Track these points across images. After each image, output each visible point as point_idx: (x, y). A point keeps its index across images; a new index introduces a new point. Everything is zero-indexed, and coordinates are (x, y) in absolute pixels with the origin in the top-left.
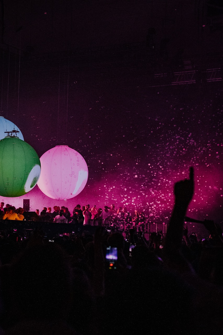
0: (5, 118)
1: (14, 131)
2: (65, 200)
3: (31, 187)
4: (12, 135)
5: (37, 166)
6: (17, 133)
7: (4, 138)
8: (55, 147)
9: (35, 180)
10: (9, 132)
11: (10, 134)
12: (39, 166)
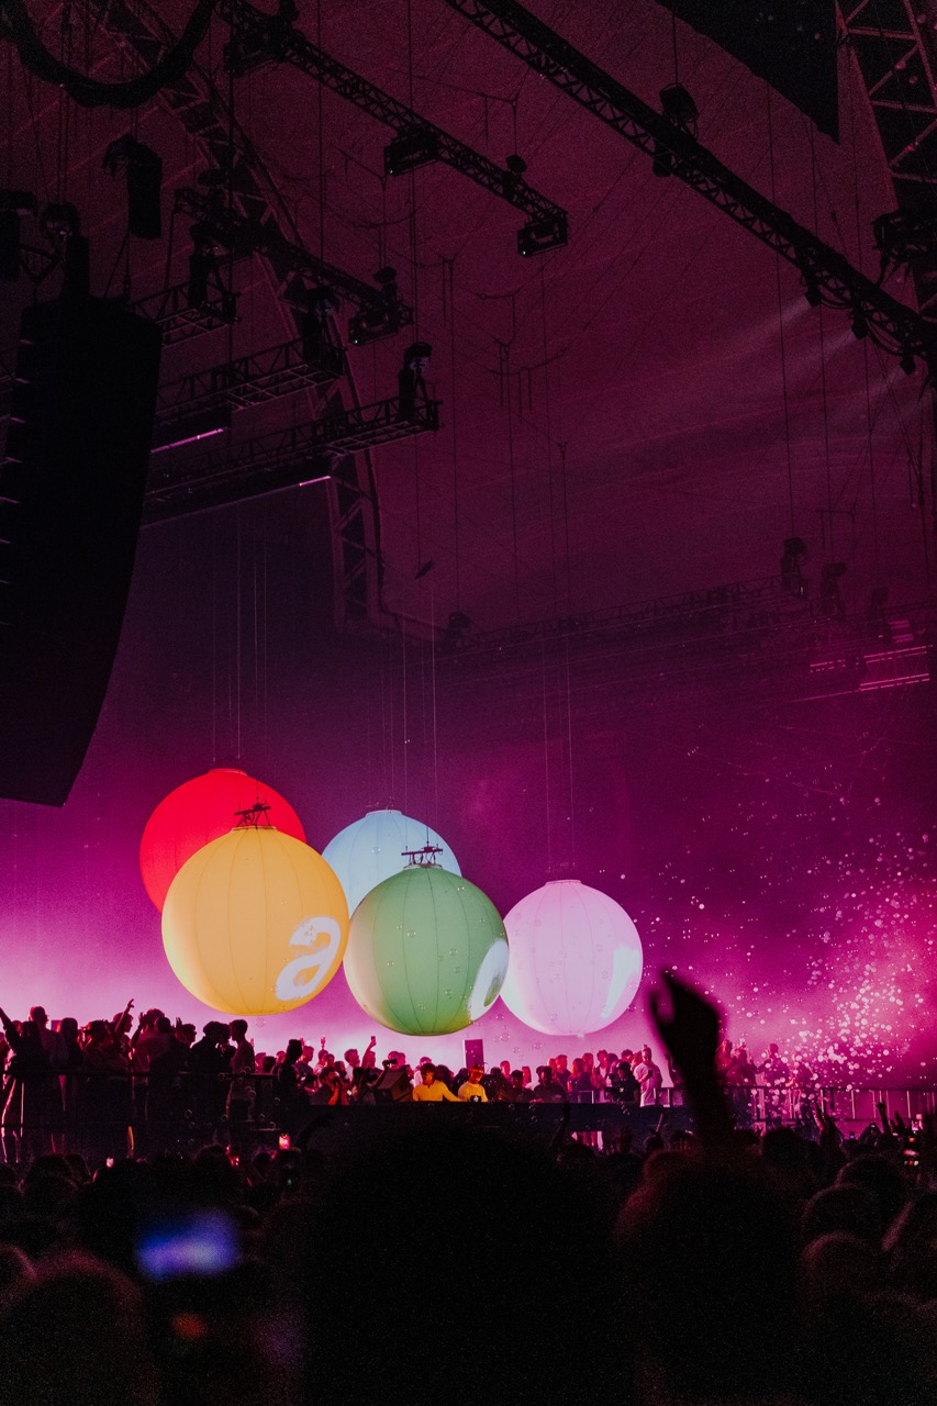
0: (403, 814)
1: (428, 850)
2: (581, 1035)
3: (486, 1004)
4: (425, 861)
5: (499, 944)
6: (436, 854)
7: (401, 869)
8: (543, 885)
9: (497, 983)
10: (413, 854)
11: (418, 857)
12: (503, 943)
